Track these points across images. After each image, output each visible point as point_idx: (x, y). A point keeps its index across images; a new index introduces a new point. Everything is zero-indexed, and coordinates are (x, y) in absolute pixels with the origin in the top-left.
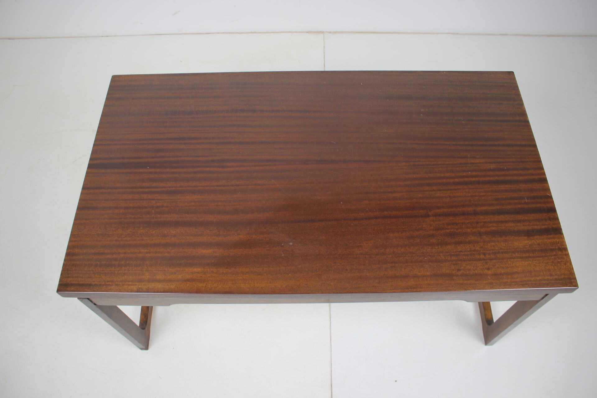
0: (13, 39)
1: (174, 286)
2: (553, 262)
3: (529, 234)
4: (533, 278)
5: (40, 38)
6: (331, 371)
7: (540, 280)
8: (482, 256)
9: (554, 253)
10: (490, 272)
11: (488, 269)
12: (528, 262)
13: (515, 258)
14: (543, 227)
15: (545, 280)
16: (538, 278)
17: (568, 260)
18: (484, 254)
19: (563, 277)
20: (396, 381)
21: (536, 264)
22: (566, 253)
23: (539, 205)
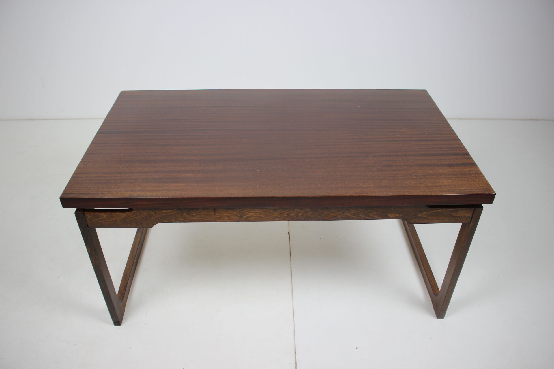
0: (34, 120)
1: (161, 193)
2: (472, 180)
3: (450, 166)
4: (457, 189)
5: (56, 119)
6: (295, 341)
7: (464, 189)
8: (415, 177)
9: (473, 176)
10: (422, 185)
11: (421, 184)
12: (452, 180)
13: (441, 178)
14: (461, 162)
15: (467, 189)
16: (462, 189)
17: (484, 179)
18: (416, 176)
19: (482, 188)
20: (357, 348)
21: (459, 181)
22: (482, 175)
23: (455, 152)
